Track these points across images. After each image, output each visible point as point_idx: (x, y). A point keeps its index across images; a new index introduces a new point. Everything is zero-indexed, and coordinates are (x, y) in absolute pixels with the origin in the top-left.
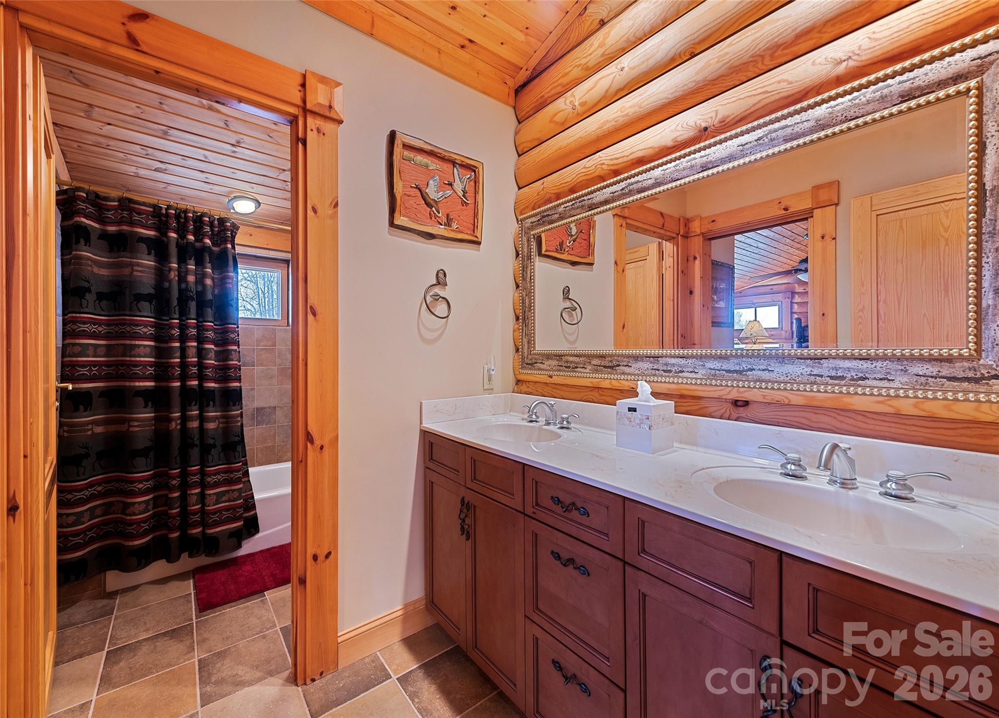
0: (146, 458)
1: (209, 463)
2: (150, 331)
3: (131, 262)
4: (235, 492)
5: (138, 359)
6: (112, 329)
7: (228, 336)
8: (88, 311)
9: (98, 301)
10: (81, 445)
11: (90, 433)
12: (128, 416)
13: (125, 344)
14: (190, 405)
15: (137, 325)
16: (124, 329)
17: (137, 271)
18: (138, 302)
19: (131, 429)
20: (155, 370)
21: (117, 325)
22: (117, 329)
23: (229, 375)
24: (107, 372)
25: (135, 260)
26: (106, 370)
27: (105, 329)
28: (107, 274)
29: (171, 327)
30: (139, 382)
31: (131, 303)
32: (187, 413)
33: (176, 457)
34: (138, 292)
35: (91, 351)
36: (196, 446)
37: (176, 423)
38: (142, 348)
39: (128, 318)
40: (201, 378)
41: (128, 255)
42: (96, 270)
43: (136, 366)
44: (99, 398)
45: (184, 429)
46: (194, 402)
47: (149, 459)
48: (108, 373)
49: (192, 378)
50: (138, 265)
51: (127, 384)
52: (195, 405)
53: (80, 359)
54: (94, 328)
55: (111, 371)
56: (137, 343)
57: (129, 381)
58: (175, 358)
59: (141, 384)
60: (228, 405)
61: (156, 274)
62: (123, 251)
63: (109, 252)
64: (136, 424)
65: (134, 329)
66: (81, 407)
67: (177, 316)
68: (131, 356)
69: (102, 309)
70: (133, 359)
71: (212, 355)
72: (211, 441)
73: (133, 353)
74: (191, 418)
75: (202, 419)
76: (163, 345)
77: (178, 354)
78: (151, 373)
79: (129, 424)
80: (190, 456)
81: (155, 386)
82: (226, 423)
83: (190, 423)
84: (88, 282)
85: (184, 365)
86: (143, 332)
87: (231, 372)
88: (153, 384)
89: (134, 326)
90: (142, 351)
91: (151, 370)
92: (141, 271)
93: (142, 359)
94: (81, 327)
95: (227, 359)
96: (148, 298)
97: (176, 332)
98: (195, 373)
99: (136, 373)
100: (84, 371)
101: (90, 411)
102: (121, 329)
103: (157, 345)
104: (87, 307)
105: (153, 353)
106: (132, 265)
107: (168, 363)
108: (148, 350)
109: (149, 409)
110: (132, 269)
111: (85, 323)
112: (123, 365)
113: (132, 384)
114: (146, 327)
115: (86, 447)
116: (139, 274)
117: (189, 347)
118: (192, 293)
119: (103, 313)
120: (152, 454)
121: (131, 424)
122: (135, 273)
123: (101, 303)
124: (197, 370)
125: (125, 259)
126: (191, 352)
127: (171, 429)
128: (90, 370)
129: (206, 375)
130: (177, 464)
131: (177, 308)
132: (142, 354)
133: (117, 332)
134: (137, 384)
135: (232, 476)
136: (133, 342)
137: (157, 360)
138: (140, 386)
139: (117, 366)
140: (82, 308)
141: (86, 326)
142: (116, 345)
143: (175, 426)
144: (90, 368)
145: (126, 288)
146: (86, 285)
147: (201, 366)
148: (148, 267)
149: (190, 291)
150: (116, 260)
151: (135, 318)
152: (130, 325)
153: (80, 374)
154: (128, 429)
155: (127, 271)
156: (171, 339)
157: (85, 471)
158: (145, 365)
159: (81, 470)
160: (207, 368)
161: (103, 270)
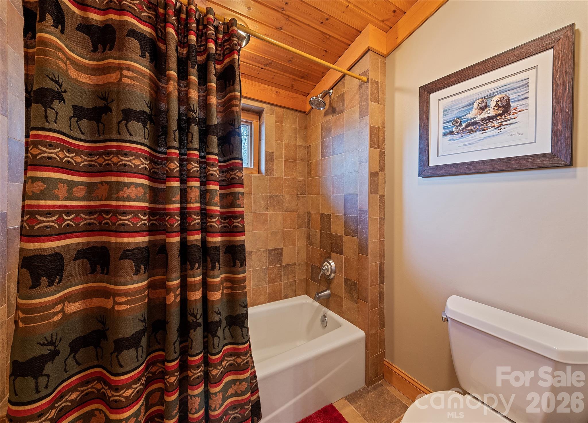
0: (137, 349)
1: (214, 348)
2: (142, 163)
3: (120, 64)
4: (244, 383)
5: (127, 204)
6: (94, 161)
7: (235, 174)
8: (58, 129)
9: (75, 119)
10: (43, 341)
11: (57, 318)
12: (112, 287)
13: (111, 182)
14: (192, 269)
15: (126, 155)
16: (110, 160)
17: (127, 77)
18: (128, 122)
19: (118, 308)
20: (149, 220)
21: (101, 155)
22: (101, 161)
23: (236, 226)
24: (87, 221)
25: (124, 62)
26: (86, 219)
27: (86, 161)
28: (89, 82)
29: (169, 160)
30: (128, 237)
31: (119, 123)
32: (189, 279)
33: (175, 343)
34: (128, 107)
35: (62, 190)
36: (199, 325)
37: (175, 293)
38: (132, 188)
39: (114, 144)
40: (205, 230)
41: (116, 53)
42: (73, 73)
43: (124, 214)
44: (74, 260)
45: (184, 302)
46: (197, 264)
47: (140, 349)
48: (89, 224)
49: (193, 231)
50: (129, 68)
51: (113, 240)
52: (198, 268)
53: (42, 202)
54: (68, 157)
55: (93, 221)
56: (127, 180)
57: (116, 236)
58: (174, 202)
59: (131, 240)
60: (234, 265)
61: (151, 88)
62: (109, 50)
63: (92, 51)
64: (123, 299)
65: (122, 160)
66: (44, 280)
67: (176, 144)
68: (118, 199)
69: (81, 131)
70: (121, 203)
71: (217, 199)
72: (217, 318)
73: (122, 194)
74: (193, 287)
75: (206, 286)
76: (159, 186)
77: (177, 198)
78: (144, 224)
79: (114, 300)
80: (192, 341)
81: (149, 242)
82: (231, 288)
83: (192, 294)
84: (57, 82)
85: (184, 213)
86: (134, 164)
87: (238, 222)
88: (146, 239)
89: (122, 155)
90: (132, 191)
91: (143, 220)
92: (132, 78)
93: (133, 204)
94: (45, 152)
95: (232, 205)
96: (140, 117)
97: (175, 166)
98: (198, 223)
99: (123, 225)
100: (50, 221)
101: (59, 282)
102: (106, 160)
103: (152, 184)
104: (55, 121)
105: (147, 195)
106: (120, 68)
107: (165, 209)
108: (140, 191)
109: (142, 275)
110: (121, 74)
111: (51, 146)
112: (107, 213)
113: (119, 240)
114: (137, 157)
115: (52, 343)
116: (129, 81)
117: (191, 187)
118: (196, 113)
119: (83, 137)
120: (144, 341)
121: (118, 299)
122: (124, 80)
123: (80, 123)
124: (201, 219)
125: (112, 61)
126: (195, 194)
127: (168, 302)
128: (61, 220)
129: (211, 226)
130: (175, 353)
131: (177, 133)
132: (132, 196)
133: (100, 165)
134: (126, 240)
135: (239, 360)
136: (121, 179)
137: (152, 206)
138: (129, 243)
139: (100, 213)
140: (48, 122)
141: (53, 151)
142: (99, 183)
143: (173, 298)
144: (61, 216)
145: (112, 102)
146: (54, 87)
147: (205, 214)
148: (142, 74)
149: (193, 111)
150: (100, 63)
151: (124, 144)
152: (117, 154)
153: (42, 227)
154: (113, 307)
155: (113, 77)
156: (169, 177)
157: (48, 381)
158: (136, 212)
159: (42, 380)
160: (212, 217)
161: (83, 75)
